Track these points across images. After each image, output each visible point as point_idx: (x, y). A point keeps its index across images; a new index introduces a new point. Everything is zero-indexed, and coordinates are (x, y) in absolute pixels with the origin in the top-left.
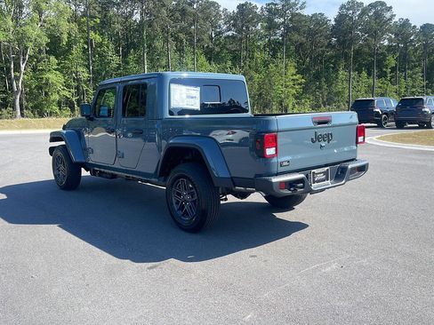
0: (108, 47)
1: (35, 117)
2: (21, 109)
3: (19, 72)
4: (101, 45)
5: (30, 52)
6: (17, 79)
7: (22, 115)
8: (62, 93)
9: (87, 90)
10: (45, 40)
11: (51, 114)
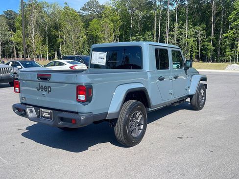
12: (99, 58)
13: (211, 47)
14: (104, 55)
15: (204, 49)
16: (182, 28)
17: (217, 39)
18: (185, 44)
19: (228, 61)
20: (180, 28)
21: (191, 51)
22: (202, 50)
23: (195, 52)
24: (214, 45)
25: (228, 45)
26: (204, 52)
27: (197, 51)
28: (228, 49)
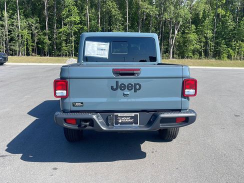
0: (229, 17)
1: (179, 59)
2: (173, 54)
3: (174, 34)
4: (224, 16)
5: (181, 23)
6: (173, 38)
7: (173, 57)
8: (195, 46)
9: (210, 44)
10: (189, 16)
11: (188, 57)
12: (98, 49)
13: (47, 41)
14: (106, 46)
15: (40, 42)
16: (13, 19)
17: (52, 33)
18: (18, 36)
19: (66, 55)
20: (10, 17)
21: (27, 44)
22: (38, 43)
23: (32, 46)
24: (50, 39)
25: (64, 40)
26: (40, 46)
27: (33, 44)
28: (64, 44)
